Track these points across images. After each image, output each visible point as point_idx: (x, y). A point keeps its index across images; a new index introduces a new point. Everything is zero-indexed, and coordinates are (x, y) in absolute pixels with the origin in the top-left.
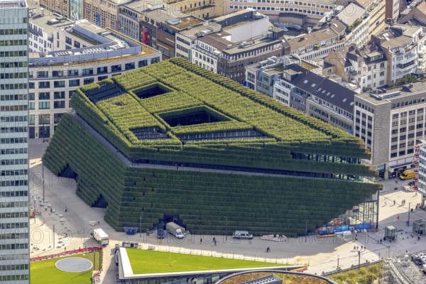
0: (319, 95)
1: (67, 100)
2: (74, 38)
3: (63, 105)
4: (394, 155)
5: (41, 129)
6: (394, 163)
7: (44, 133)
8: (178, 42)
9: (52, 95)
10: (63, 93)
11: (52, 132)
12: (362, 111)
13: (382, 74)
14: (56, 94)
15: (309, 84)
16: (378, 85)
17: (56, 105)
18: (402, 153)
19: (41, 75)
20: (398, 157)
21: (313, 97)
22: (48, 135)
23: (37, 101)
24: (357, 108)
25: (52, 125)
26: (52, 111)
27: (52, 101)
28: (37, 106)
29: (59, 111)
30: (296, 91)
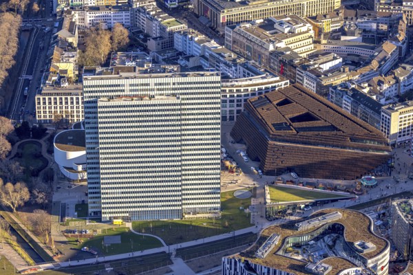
0: (365, 105)
1: (243, 103)
2: (247, 71)
3: (240, 105)
4: (400, 136)
5: (230, 116)
6: (400, 140)
7: (232, 118)
8: (297, 72)
9: (235, 101)
10: (241, 100)
11: (235, 118)
12: (385, 115)
13: (396, 89)
14: (238, 101)
15: (360, 98)
16: (394, 95)
17: (238, 106)
18: (404, 135)
19: (230, 91)
20: (402, 137)
21: (362, 105)
22: (233, 120)
23: (228, 103)
24: (382, 113)
25: (235, 115)
26: (235, 109)
27: (235, 103)
28: (228, 106)
29: (239, 108)
30: (353, 101)
